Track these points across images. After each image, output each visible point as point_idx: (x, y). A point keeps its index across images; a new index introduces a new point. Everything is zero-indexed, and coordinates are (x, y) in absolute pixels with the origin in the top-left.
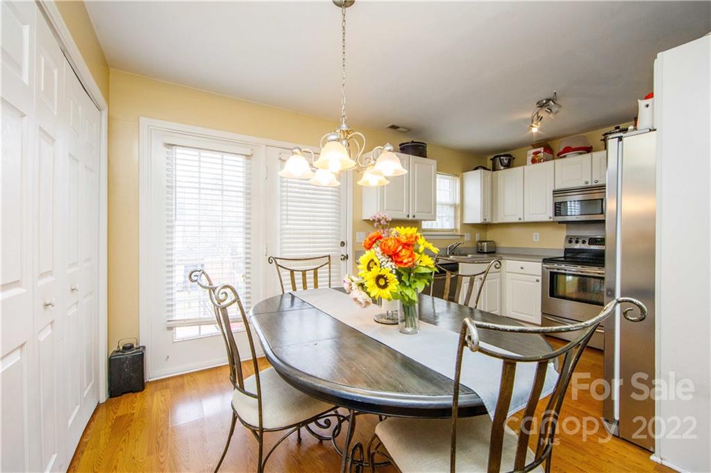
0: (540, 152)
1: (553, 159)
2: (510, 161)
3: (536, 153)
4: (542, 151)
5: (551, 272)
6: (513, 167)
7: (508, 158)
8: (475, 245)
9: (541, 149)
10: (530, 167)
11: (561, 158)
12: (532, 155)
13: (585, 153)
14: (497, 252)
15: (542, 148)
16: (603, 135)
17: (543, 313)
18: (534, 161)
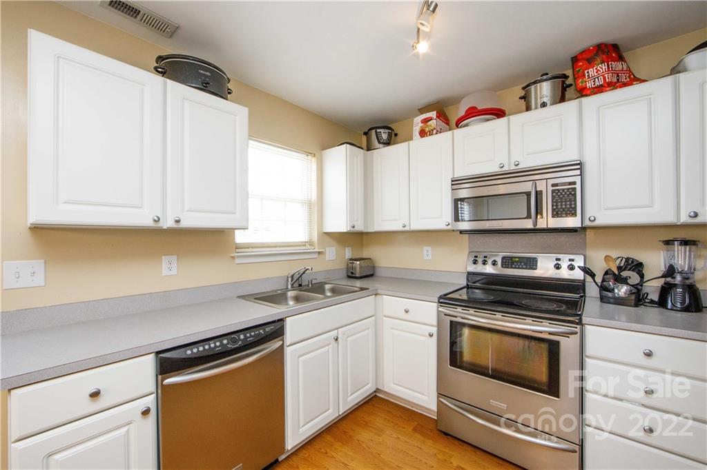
0: (431, 119)
1: (450, 130)
2: (390, 135)
3: (426, 121)
4: (435, 116)
5: (451, 322)
6: (394, 144)
7: (387, 131)
8: (344, 266)
9: (433, 114)
10: (417, 142)
11: (461, 127)
12: (421, 125)
13: (495, 119)
14: (376, 275)
15: (435, 113)
16: (524, 88)
17: (440, 395)
18: (423, 133)
